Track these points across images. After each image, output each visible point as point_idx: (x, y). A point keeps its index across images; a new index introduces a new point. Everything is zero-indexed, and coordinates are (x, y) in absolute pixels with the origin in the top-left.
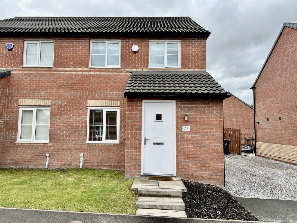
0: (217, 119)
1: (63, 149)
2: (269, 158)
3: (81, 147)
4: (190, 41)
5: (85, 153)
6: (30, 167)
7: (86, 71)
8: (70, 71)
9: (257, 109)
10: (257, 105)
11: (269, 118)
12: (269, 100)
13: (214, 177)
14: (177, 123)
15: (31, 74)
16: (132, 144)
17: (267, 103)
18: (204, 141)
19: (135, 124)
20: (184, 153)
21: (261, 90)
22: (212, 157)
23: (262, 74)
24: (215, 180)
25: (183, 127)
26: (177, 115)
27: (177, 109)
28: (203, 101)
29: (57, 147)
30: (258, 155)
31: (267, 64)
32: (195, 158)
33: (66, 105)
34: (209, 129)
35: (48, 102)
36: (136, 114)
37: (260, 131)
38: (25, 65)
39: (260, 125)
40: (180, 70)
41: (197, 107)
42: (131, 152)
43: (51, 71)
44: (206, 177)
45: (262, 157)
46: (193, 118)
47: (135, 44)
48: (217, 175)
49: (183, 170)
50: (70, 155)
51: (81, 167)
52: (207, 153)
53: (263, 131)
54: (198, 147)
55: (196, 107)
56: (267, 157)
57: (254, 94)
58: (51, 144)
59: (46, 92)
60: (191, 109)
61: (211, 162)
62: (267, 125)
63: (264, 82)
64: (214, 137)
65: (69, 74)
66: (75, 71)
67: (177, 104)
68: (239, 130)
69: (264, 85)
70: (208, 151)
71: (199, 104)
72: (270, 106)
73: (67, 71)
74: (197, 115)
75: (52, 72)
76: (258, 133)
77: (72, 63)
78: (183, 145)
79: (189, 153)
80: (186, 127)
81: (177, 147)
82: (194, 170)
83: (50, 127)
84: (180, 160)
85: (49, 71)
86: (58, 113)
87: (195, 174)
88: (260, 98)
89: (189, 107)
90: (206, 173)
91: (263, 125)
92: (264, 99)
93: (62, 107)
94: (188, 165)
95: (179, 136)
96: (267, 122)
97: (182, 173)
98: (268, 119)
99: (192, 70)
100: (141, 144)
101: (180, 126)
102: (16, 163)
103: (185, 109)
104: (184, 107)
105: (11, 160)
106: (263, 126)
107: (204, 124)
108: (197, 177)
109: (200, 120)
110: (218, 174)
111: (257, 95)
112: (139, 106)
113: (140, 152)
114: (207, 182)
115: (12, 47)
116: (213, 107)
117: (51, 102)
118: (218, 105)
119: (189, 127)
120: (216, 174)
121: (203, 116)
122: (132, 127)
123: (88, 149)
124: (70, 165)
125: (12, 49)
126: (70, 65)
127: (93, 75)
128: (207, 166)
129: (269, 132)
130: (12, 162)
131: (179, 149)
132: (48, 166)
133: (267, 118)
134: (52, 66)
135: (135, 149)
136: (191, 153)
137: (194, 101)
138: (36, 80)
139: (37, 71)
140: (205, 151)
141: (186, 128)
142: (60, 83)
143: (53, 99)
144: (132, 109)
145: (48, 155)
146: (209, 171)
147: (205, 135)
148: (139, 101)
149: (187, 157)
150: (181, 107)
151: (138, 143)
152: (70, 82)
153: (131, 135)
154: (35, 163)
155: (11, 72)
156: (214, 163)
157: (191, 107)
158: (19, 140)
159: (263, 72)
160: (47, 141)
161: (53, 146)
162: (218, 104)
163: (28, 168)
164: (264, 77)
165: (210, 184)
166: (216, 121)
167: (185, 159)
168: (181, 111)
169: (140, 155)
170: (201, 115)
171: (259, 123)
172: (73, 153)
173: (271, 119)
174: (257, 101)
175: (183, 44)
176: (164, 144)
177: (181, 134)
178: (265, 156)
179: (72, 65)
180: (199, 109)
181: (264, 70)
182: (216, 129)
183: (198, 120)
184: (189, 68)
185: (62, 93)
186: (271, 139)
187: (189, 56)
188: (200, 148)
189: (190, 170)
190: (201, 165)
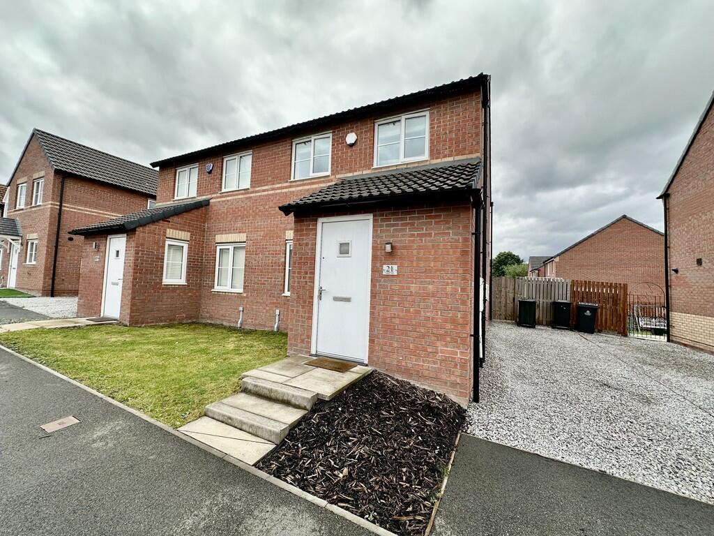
0: (457, 248)
1: (257, 302)
2: (702, 350)
3: (277, 300)
4: (448, 105)
5: (282, 310)
6: (225, 323)
7: (286, 187)
8: (267, 190)
9: (673, 242)
10: (673, 232)
11: (703, 260)
12: (704, 218)
13: (444, 377)
14: (374, 258)
15: (228, 201)
16: (298, 297)
17: (699, 226)
18: (425, 297)
19: (304, 263)
20: (385, 319)
21: (682, 199)
22: (442, 332)
23: (685, 162)
24: (446, 383)
25: (385, 267)
26: (374, 242)
27: (375, 231)
28: (427, 212)
29: (251, 299)
30: (675, 340)
31: (699, 136)
32: (404, 332)
33: (262, 239)
34: (437, 270)
35: (243, 237)
36: (307, 244)
37: (678, 289)
38: (223, 190)
39: (679, 275)
40: (428, 163)
41: (414, 225)
42: (297, 311)
43: (248, 193)
44: (426, 373)
45: (685, 345)
46: (404, 248)
47: (352, 132)
48: (451, 373)
49: (381, 354)
50: (265, 311)
51: (275, 330)
52: (430, 324)
53: (687, 289)
54: (411, 310)
55: (412, 224)
56: (697, 346)
57: (666, 209)
58: (245, 295)
59: (242, 223)
60: (400, 230)
61: (438, 343)
62: (698, 275)
63: (691, 178)
64: (449, 289)
65: (266, 196)
66: (273, 189)
67: (375, 221)
68: (625, 287)
69: (690, 187)
70: (433, 318)
71: (419, 218)
72: (707, 231)
73: (264, 191)
74: (413, 242)
75: (248, 195)
76: (674, 292)
77: (270, 179)
78: (384, 303)
79: (393, 320)
80: (390, 266)
81: (373, 307)
82: (402, 357)
83: (245, 271)
84: (376, 333)
85: (245, 194)
86: (253, 251)
87: (403, 364)
88: (681, 217)
89: (397, 225)
90: (427, 366)
91: (688, 275)
92: (690, 218)
93: (257, 243)
94: (391, 345)
95: (376, 285)
96: (697, 268)
97: (378, 359)
98: (699, 262)
99: (451, 159)
100: (312, 298)
101: (378, 265)
102: (211, 318)
103: (389, 231)
104: (387, 226)
105: (207, 312)
106: (687, 277)
107: (427, 260)
108: (407, 372)
109: (418, 253)
110: (454, 372)
111: (673, 212)
112: (312, 230)
113: (311, 312)
114: (429, 386)
115: (211, 168)
116: (448, 223)
117: (247, 237)
118: (459, 216)
119: (395, 267)
120: (450, 371)
121: (425, 242)
122: (300, 268)
123: (285, 304)
124: (265, 326)
125: (211, 171)
126: (268, 182)
127: (293, 192)
128: (429, 350)
129: (701, 292)
130: (208, 315)
131: (376, 311)
132: (241, 324)
133: (698, 260)
134: (249, 187)
135: (303, 307)
136: (397, 321)
137: (408, 213)
138: (232, 208)
139: (234, 195)
140: (427, 319)
141: (391, 269)
142: (257, 208)
143: (249, 231)
144: (301, 235)
145: (241, 309)
146: (434, 363)
147: (429, 284)
148: (312, 220)
149: (389, 329)
150: (382, 226)
151: (307, 295)
152: (267, 207)
153: (299, 282)
154: (228, 319)
155: (211, 201)
156: (446, 346)
157: (402, 225)
158: (217, 288)
159: (687, 157)
160: (241, 291)
161: (247, 297)
162: (459, 214)
163: (222, 324)
164: (691, 169)
165: (432, 391)
166: (454, 252)
167: (385, 332)
168: (381, 234)
169: (310, 318)
170: (422, 240)
171: (676, 271)
172: (267, 308)
173: (707, 261)
174: (672, 224)
175: (433, 113)
176: (352, 300)
177: (380, 281)
178: (692, 344)
179: (270, 181)
180: (418, 229)
181: (690, 153)
182: (452, 270)
183: (415, 252)
184: (445, 157)
185: (258, 222)
186: (708, 306)
187: (446, 133)
188: (418, 312)
189: (395, 356)
190: (418, 347)
